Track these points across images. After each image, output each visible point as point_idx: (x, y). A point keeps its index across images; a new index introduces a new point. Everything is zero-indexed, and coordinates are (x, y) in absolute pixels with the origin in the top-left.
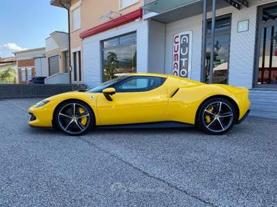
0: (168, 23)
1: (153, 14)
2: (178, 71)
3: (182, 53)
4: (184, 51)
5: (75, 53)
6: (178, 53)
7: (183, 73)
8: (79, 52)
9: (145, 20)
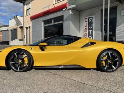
1: (73, 6)
3: (89, 27)
5: (27, 28)
6: (87, 27)
8: (30, 27)
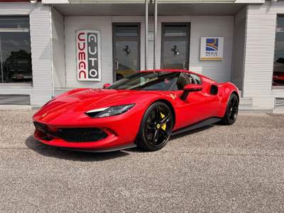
3: (90, 52)
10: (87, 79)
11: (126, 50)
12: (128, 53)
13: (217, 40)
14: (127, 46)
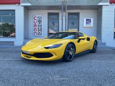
0: (30, 10)
2: (37, 32)
4: (40, 24)
7: (40, 33)
9: (21, 6)
10: (37, 35)
11: (53, 23)
12: (54, 25)
13: (90, 19)
14: (54, 22)
